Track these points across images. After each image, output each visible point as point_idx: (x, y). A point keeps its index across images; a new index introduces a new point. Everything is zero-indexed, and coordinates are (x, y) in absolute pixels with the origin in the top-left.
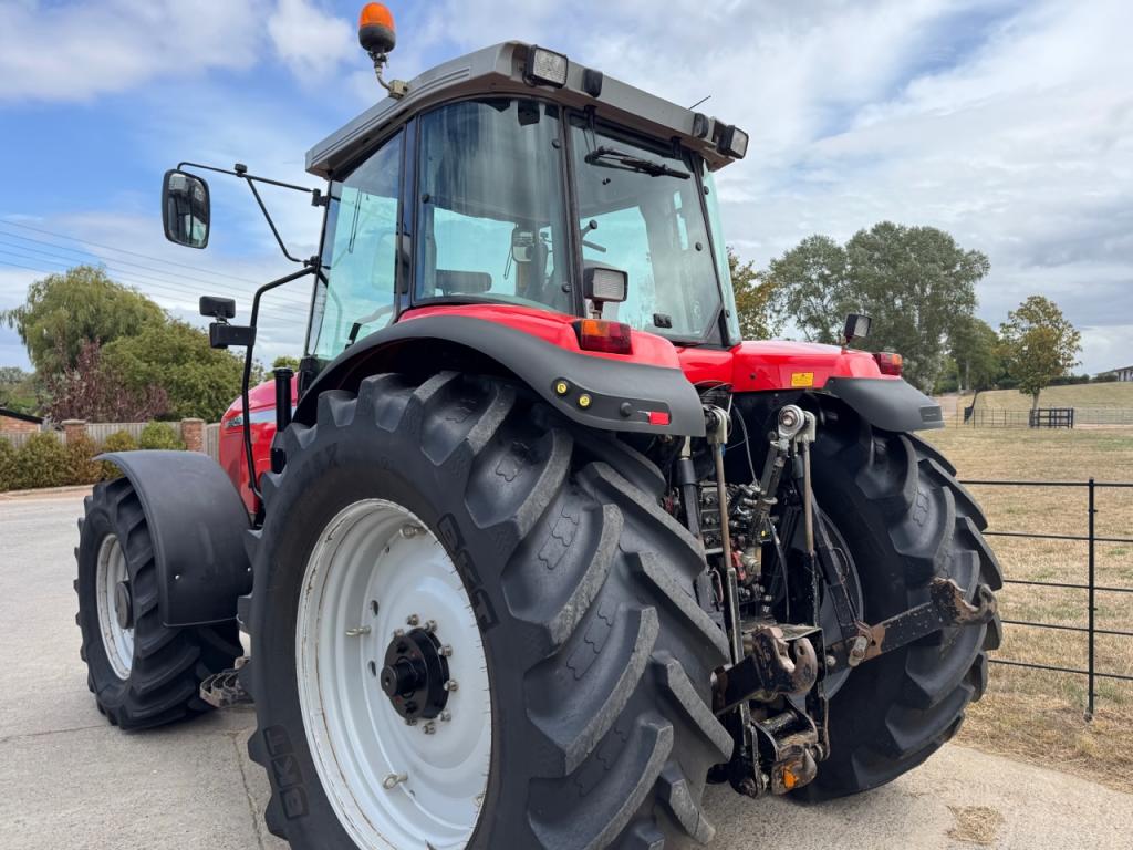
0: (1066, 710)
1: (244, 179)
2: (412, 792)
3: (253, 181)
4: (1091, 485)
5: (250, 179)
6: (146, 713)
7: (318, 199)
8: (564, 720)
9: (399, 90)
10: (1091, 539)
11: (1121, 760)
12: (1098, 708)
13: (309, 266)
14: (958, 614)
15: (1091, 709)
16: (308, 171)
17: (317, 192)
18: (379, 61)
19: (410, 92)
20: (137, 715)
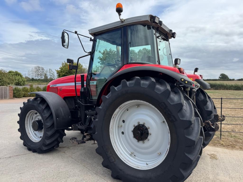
0: (216, 138)
1: (77, 34)
2: (135, 155)
3: (78, 35)
4: (222, 99)
5: (78, 34)
6: (46, 149)
7: (91, 40)
8: (192, 136)
9: (123, 21)
10: (221, 108)
11: (228, 145)
12: (222, 137)
13: (89, 54)
14: (219, 120)
15: (221, 137)
16: (90, 34)
17: (91, 38)
18: (120, 15)
19: (125, 21)
20: (44, 149)
